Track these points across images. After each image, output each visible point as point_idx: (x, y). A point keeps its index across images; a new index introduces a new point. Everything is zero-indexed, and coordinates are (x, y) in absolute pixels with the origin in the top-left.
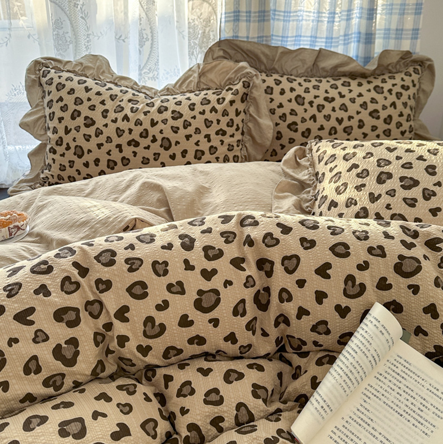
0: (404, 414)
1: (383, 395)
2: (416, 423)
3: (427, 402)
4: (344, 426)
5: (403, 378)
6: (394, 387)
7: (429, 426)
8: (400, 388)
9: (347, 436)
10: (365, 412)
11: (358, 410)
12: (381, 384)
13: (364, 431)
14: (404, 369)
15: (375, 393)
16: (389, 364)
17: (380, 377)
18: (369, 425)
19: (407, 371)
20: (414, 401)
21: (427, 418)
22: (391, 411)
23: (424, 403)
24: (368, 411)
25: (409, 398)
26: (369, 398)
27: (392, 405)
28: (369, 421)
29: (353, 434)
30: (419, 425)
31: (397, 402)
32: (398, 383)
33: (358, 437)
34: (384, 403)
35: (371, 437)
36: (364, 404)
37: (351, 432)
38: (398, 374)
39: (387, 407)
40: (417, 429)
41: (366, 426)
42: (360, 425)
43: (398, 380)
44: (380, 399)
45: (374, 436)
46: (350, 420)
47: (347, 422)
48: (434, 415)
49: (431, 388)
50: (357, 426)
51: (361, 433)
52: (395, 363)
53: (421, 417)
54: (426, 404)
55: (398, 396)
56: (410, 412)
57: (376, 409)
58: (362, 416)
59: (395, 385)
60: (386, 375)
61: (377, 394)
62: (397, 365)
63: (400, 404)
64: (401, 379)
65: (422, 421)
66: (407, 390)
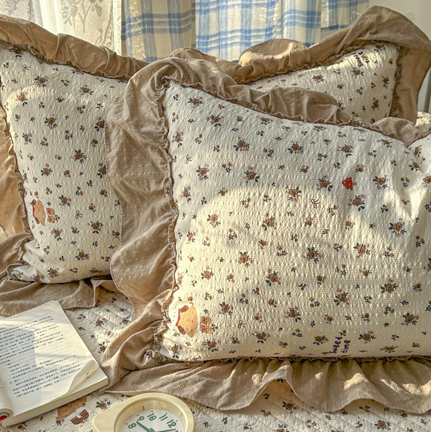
0: (38, 345)
1: (14, 352)
2: (50, 341)
3: (39, 329)
4: (17, 385)
5: (10, 336)
6: (13, 344)
7: (57, 335)
8: (17, 341)
9: (27, 385)
10: (18, 367)
11: (12, 371)
12: (5, 350)
13: (32, 373)
14: (5, 333)
18: (29, 368)
19: (7, 332)
21: (50, 334)
22: (29, 351)
23: (38, 331)
24: (18, 365)
25: (28, 338)
26: (9, 361)
27: (25, 349)
28: (26, 367)
29: (28, 380)
30: (52, 340)
31: (26, 346)
32: (12, 341)
33: (33, 378)
34: (20, 353)
35: (39, 370)
36: (10, 366)
37: (25, 381)
38: (6, 337)
39: (24, 353)
40: (54, 343)
41: (28, 370)
42: (25, 374)
44: (15, 355)
45: (40, 368)
46: (16, 379)
47: (15, 381)
48: (52, 330)
49: (31, 324)
53: (48, 336)
54: (40, 331)
55: (22, 344)
56: (38, 341)
57: (20, 360)
58: (19, 370)
61: (10, 355)
63: (29, 345)
64: (10, 338)
65: (50, 337)
66: (22, 337)
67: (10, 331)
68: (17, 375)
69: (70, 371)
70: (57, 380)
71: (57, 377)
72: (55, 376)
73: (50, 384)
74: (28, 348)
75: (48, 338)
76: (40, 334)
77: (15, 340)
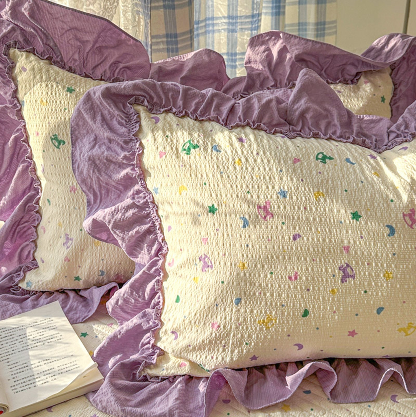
1: (13, 350)
4: (15, 382)
5: (11, 335)
8: (17, 340)
9: (24, 382)
14: (6, 332)
15: (8, 354)
18: (27, 366)
20: (33, 336)
24: (17, 363)
26: (8, 359)
29: (26, 378)
34: (19, 352)
36: (9, 364)
37: (23, 379)
38: (6, 337)
39: (23, 352)
40: (53, 343)
41: (26, 368)
42: (23, 371)
43: (10, 339)
44: (15, 353)
45: (38, 366)
46: (14, 376)
51: (29, 373)
57: (19, 358)
59: (12, 342)
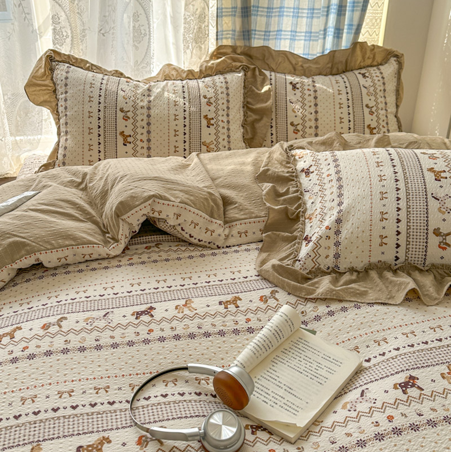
0: (304, 372)
2: (313, 377)
6: (296, 357)
7: (323, 378)
10: (273, 372)
11: (268, 371)
12: (286, 355)
13: (272, 384)
16: (292, 343)
17: (286, 351)
19: (306, 347)
21: (321, 373)
22: (294, 371)
23: (319, 365)
25: (308, 363)
27: (294, 367)
28: (276, 378)
30: (315, 378)
31: (298, 365)
32: (299, 355)
33: (267, 388)
35: (278, 387)
47: (259, 379)
48: (327, 372)
49: (324, 356)
50: (267, 381)
52: (297, 342)
53: (317, 373)
54: (321, 366)
55: (299, 362)
56: (308, 370)
58: (270, 375)
60: (290, 350)
61: (283, 361)
62: (299, 343)
63: (300, 366)
64: (301, 352)
65: (317, 375)
66: (306, 358)
67: (307, 348)
68: (265, 376)
69: (288, 408)
70: (274, 405)
71: (276, 404)
72: (276, 401)
73: (267, 403)
74: (296, 368)
75: (315, 374)
76: (317, 368)
77: (300, 355)
